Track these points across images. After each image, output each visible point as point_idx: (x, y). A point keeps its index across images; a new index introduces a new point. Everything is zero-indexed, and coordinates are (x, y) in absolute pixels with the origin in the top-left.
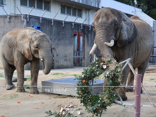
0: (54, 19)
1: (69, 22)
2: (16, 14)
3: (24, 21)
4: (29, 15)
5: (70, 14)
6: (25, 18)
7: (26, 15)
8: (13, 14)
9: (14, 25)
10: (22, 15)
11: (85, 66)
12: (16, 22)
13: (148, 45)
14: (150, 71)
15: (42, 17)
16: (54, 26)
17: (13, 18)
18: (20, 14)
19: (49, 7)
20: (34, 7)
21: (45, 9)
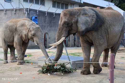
0: (47, 12)
1: (58, 13)
2: (20, 8)
3: (25, 13)
4: (29, 9)
5: (59, 8)
6: (26, 11)
7: (27, 8)
8: (18, 8)
9: (19, 16)
10: (24, 8)
11: (70, 46)
12: (20, 14)
13: (117, 30)
14: (121, 51)
15: (39, 10)
16: (47, 16)
17: (18, 11)
18: (23, 8)
19: (44, 3)
20: (33, 3)
21: (41, 4)
